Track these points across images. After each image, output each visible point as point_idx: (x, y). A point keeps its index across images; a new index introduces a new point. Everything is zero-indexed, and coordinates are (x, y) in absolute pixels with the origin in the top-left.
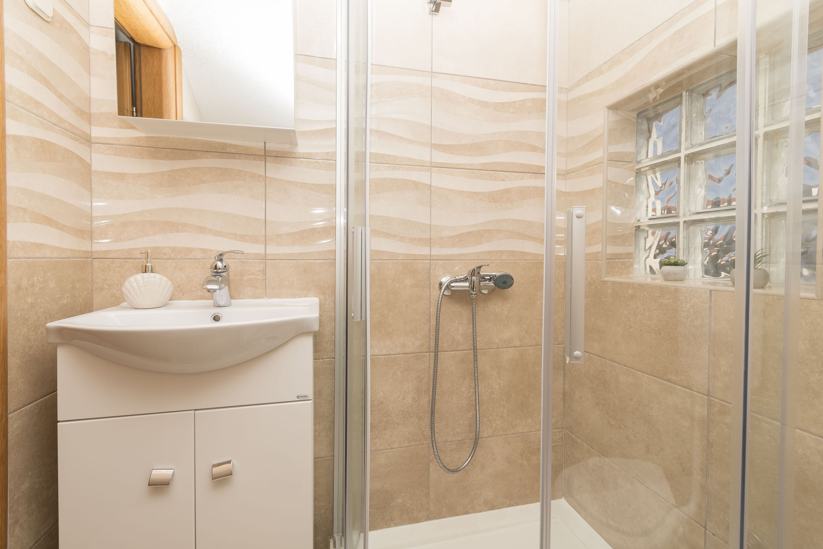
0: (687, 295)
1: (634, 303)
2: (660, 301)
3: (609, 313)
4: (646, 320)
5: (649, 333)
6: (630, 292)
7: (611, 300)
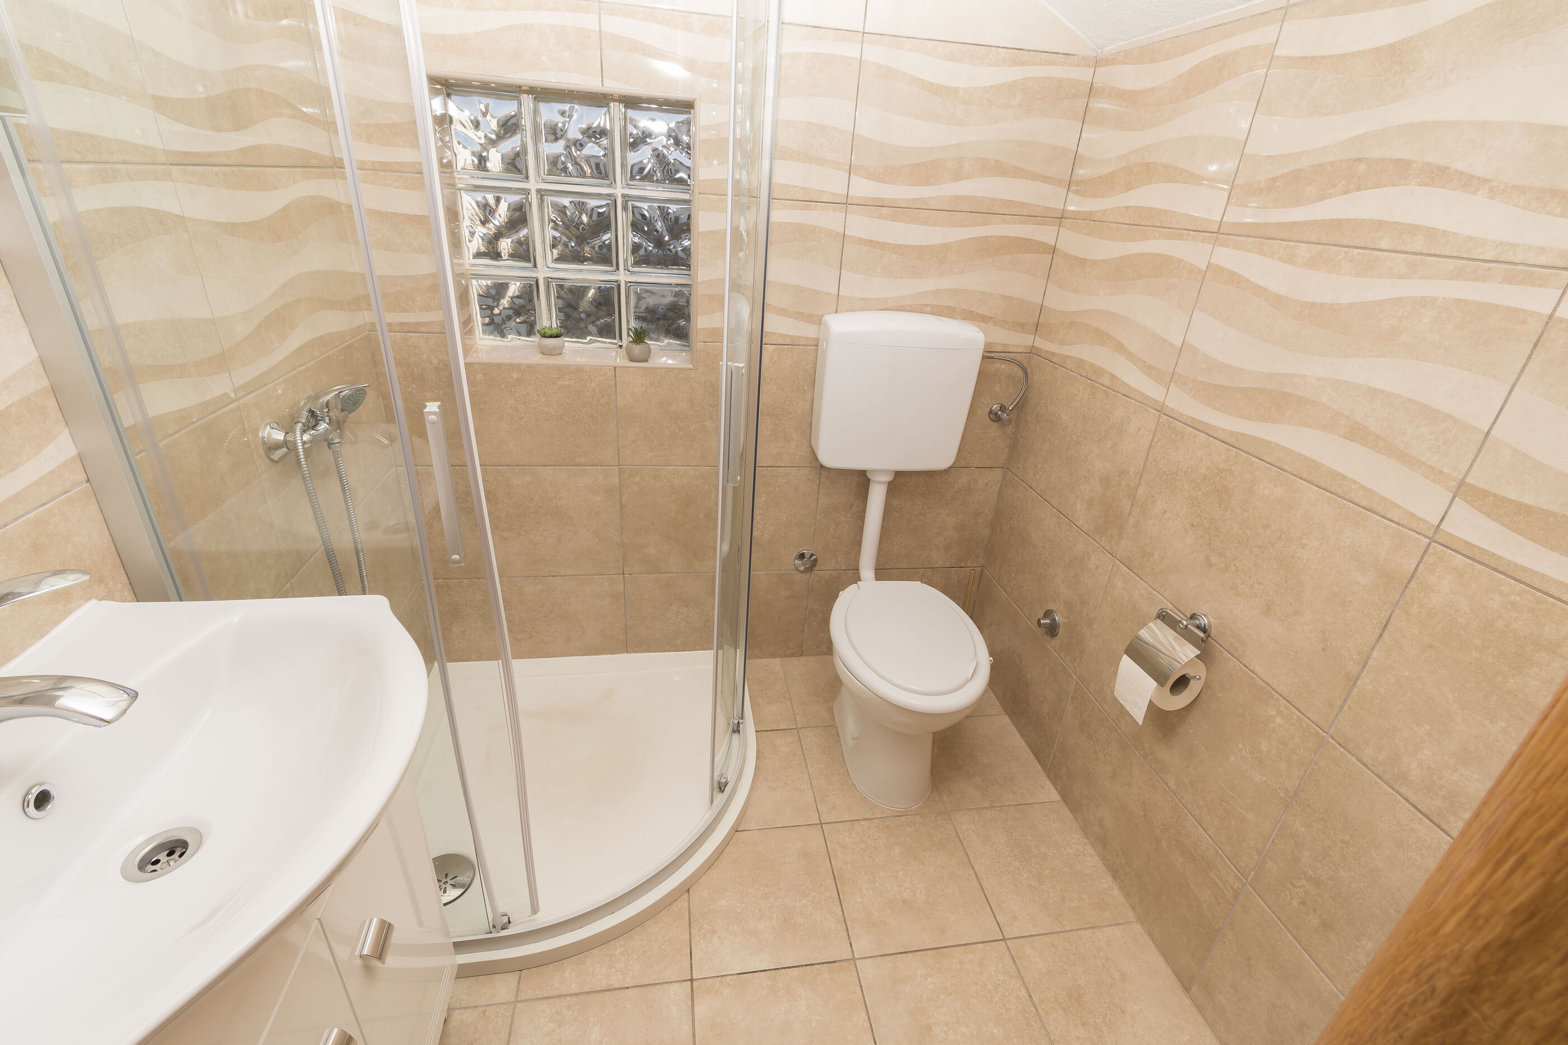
0: (591, 373)
1: (522, 388)
2: (559, 383)
3: (482, 406)
4: (543, 407)
5: (549, 421)
6: (515, 375)
7: (484, 388)
